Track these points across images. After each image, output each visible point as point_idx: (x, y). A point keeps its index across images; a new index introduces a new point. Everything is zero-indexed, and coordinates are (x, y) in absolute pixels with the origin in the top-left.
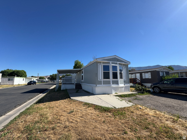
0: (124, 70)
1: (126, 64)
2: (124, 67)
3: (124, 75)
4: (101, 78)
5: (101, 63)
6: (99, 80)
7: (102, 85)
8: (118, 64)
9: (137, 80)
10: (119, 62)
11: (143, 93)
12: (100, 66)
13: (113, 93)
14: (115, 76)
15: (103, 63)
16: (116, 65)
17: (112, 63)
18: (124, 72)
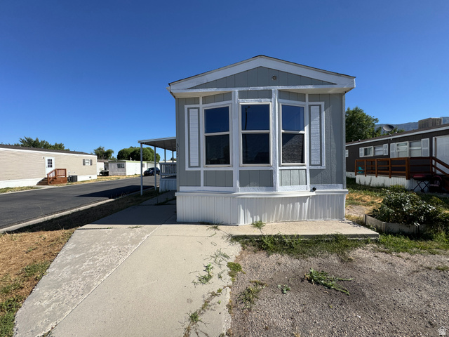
0: (315, 122)
1: (332, 90)
2: (315, 110)
3: (316, 146)
4: (194, 162)
5: (195, 100)
6: (187, 169)
7: (202, 188)
8: (275, 96)
9: (438, 165)
10: (281, 88)
11: (417, 236)
12: (194, 113)
13: (242, 223)
14: (257, 151)
15: (206, 99)
16: (264, 102)
17: (243, 95)
18: (315, 129)
